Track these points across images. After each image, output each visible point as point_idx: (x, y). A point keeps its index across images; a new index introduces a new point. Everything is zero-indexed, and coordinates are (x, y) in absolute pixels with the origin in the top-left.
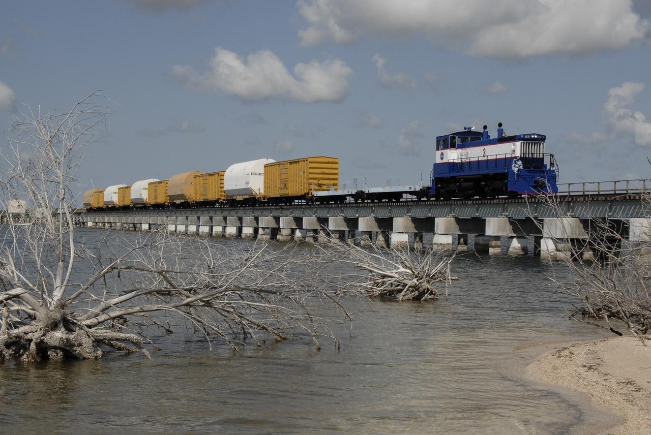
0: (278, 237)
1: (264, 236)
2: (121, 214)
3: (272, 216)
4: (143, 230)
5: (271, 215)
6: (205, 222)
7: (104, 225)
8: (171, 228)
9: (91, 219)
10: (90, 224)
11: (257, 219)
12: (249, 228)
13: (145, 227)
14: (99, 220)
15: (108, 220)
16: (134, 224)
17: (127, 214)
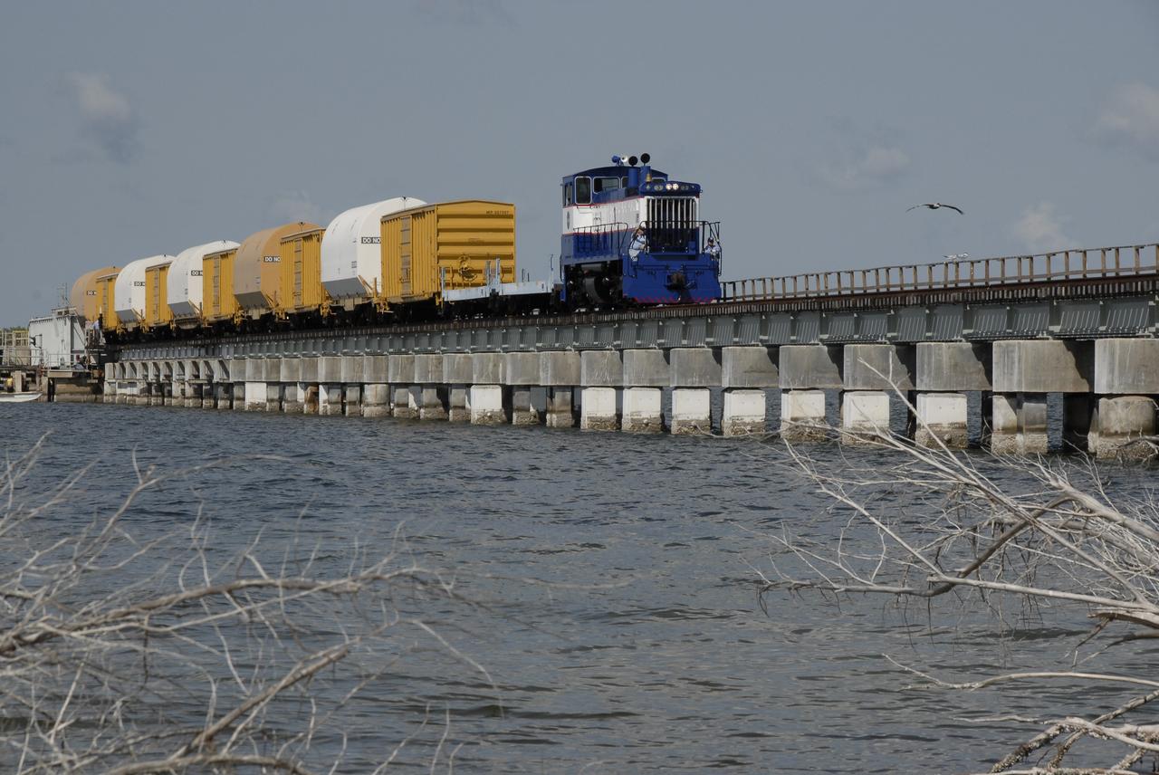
0: (1094, 441)
1: (1019, 438)
2: (386, 342)
3: (1057, 336)
4: (475, 417)
5: (1056, 329)
6: (752, 371)
7: (314, 398)
8: (596, 404)
9: (257, 369)
10: (256, 394)
11: (983, 351)
12: (946, 400)
13: (485, 401)
14: (292, 370)
15: (333, 370)
16: (443, 391)
17: (411, 342)
